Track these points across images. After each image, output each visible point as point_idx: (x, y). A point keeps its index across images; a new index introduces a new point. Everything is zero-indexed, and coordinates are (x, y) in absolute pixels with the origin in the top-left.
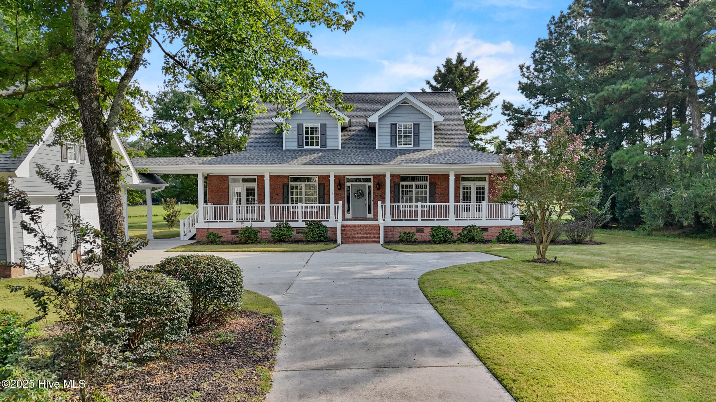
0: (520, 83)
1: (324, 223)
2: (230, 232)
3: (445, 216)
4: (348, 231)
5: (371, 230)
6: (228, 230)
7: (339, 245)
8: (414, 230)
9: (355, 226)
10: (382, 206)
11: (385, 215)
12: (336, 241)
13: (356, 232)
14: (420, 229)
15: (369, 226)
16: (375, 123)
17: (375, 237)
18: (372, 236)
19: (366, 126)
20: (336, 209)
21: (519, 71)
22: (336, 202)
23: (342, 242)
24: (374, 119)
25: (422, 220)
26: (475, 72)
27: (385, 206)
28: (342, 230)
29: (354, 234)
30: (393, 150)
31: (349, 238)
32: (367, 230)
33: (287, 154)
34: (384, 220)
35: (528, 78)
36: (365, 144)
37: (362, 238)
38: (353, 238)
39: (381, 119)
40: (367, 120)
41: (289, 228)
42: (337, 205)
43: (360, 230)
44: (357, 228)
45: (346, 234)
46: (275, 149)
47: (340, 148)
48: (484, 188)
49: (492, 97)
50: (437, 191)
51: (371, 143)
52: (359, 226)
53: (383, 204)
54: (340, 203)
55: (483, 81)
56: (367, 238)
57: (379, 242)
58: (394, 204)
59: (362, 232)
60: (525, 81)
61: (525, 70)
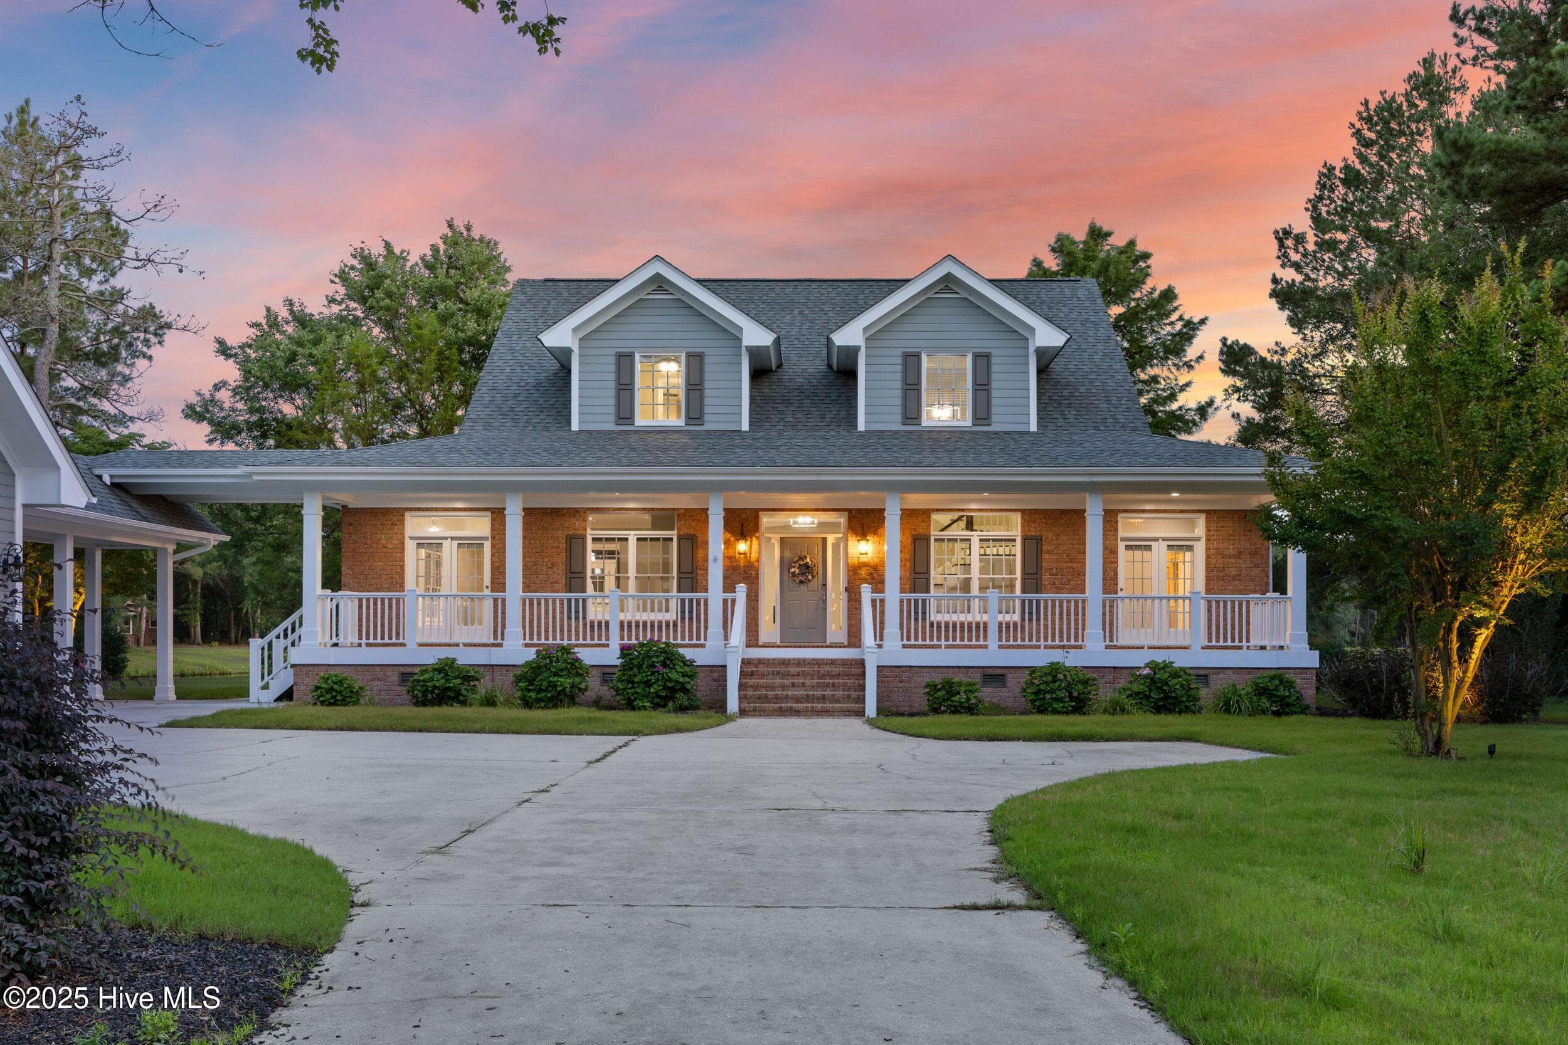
0: (1275, 281)
1: (688, 653)
2: (395, 678)
3: (1073, 636)
4: (763, 676)
5: (838, 676)
6: (389, 671)
7: (731, 719)
8: (977, 677)
9: (785, 662)
10: (874, 601)
11: (882, 628)
12: (719, 706)
13: (787, 682)
14: (994, 676)
15: (833, 662)
16: (856, 349)
17: (849, 697)
18: (839, 693)
19: (830, 366)
20: (728, 608)
21: (1275, 244)
22: (729, 587)
23: (743, 712)
24: (850, 335)
25: (1000, 647)
26: (1142, 264)
27: (882, 601)
28: (743, 674)
29: (783, 687)
30: (911, 432)
31: (765, 699)
32: (822, 677)
33: (581, 439)
34: (880, 646)
35: (1297, 267)
36: (823, 416)
37: (808, 699)
38: (777, 699)
39: (874, 336)
40: (829, 341)
41: (575, 667)
42: (729, 595)
43: (804, 674)
44: (794, 670)
45: (756, 687)
46: (546, 429)
47: (745, 426)
49: (1190, 329)
50: (1048, 560)
51: (843, 414)
52: (800, 662)
53: (878, 596)
54: (741, 589)
55: (1162, 287)
56: (823, 698)
57: (860, 713)
58: (913, 596)
59: (808, 682)
60: (1289, 275)
61: (1289, 243)
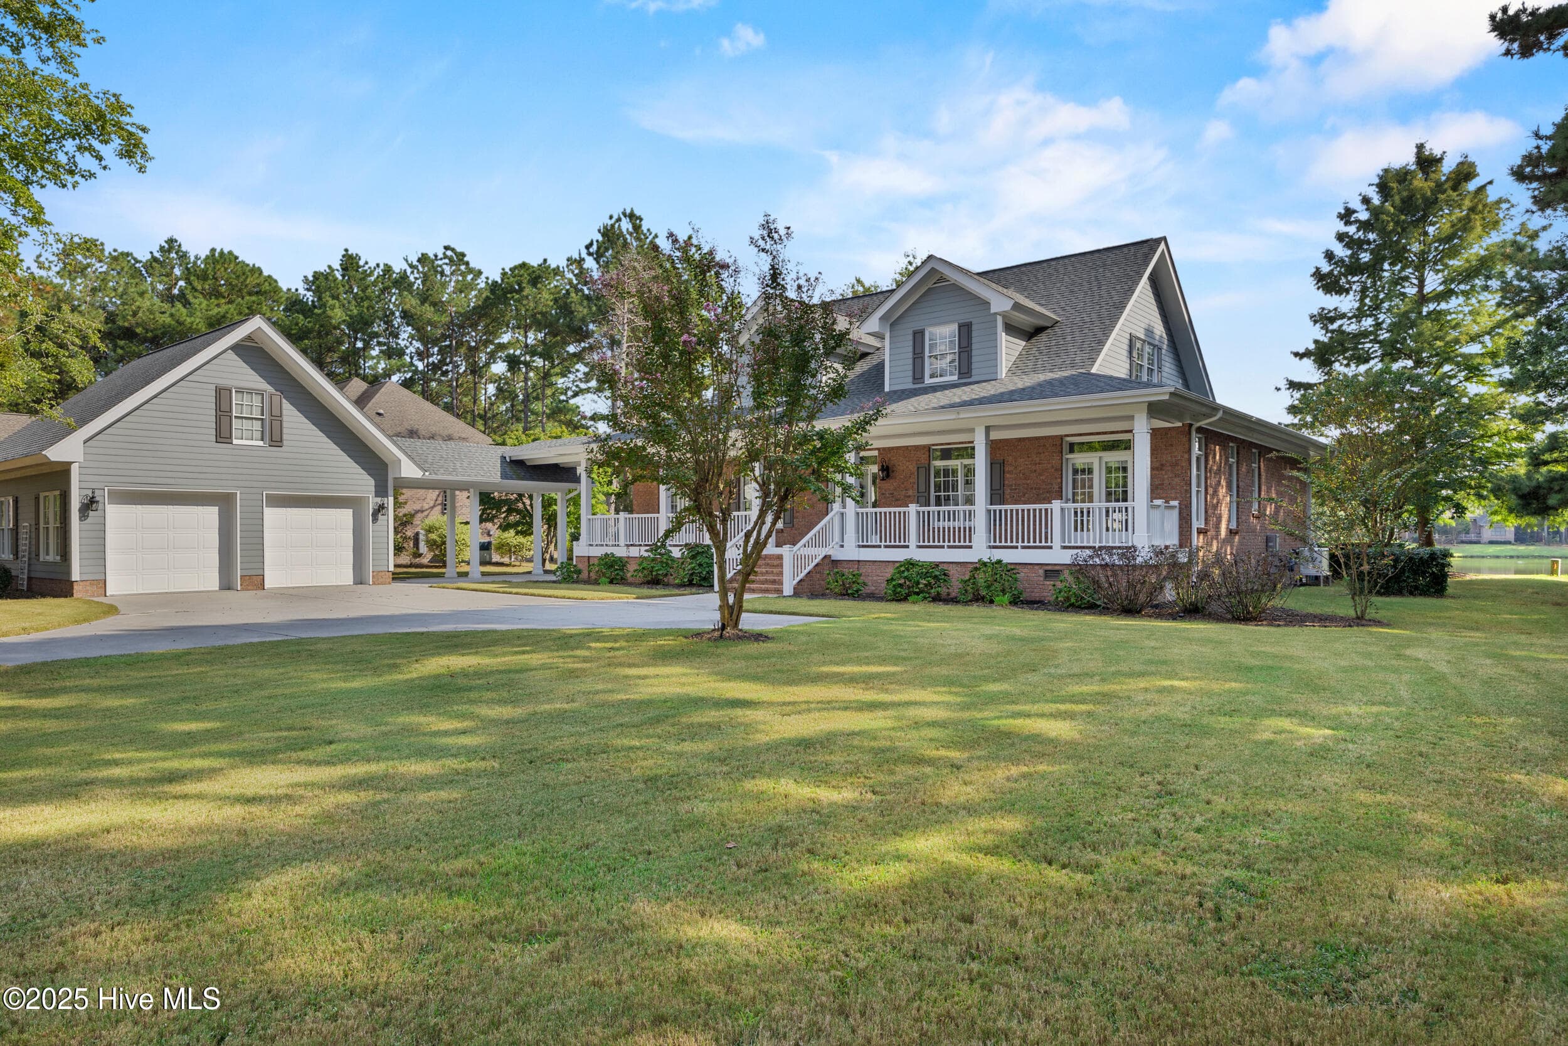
16: (881, 334)
34: (842, 546)
39: (894, 324)
48: (1090, 471)
50: (1009, 479)
